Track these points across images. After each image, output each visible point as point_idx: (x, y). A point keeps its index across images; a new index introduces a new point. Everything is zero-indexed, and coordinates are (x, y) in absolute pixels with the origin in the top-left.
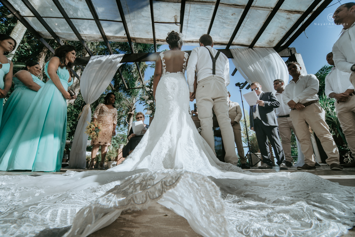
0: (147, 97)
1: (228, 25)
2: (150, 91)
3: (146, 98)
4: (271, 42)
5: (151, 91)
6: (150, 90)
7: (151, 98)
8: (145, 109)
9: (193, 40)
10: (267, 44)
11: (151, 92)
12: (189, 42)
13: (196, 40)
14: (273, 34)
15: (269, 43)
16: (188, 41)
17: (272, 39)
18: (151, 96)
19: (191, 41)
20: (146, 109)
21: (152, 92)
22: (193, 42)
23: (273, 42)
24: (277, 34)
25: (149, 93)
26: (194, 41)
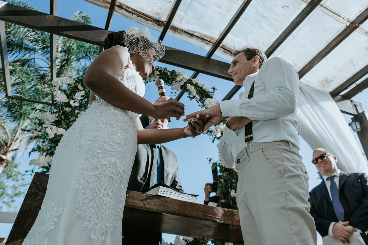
0: (53, 118)
1: (270, 25)
2: (65, 103)
3: (47, 120)
4: (327, 81)
5: (68, 105)
6: (67, 101)
7: (61, 124)
8: (34, 150)
9: (195, 32)
10: (320, 85)
11: (68, 109)
12: (184, 34)
13: (200, 34)
14: (336, 68)
15: (323, 83)
16: (182, 31)
17: (330, 78)
18: (65, 117)
19: (190, 32)
20: (39, 149)
21: (70, 109)
22: (192, 35)
23: (330, 82)
24: (341, 70)
25: (62, 109)
26: (195, 34)
